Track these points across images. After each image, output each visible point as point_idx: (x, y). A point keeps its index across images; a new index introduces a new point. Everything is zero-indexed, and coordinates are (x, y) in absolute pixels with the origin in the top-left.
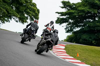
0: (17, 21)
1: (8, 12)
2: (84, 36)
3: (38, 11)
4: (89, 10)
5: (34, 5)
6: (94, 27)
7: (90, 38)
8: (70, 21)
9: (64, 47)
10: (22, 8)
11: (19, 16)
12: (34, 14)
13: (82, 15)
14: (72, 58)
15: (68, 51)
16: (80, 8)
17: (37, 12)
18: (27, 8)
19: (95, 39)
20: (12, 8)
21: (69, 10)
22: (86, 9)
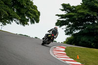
0: (18, 23)
1: (9, 14)
2: (84, 39)
3: (39, 13)
4: (88, 13)
5: (35, 7)
6: (93, 30)
7: (90, 40)
8: (70, 23)
9: (64, 50)
10: (23, 11)
11: (20, 18)
12: (34, 16)
13: (81, 18)
14: (73, 60)
15: (68, 53)
16: (80, 11)
17: (37, 14)
18: (28, 10)
19: (94, 42)
20: (14, 10)
21: (69, 13)
22: (86, 12)
